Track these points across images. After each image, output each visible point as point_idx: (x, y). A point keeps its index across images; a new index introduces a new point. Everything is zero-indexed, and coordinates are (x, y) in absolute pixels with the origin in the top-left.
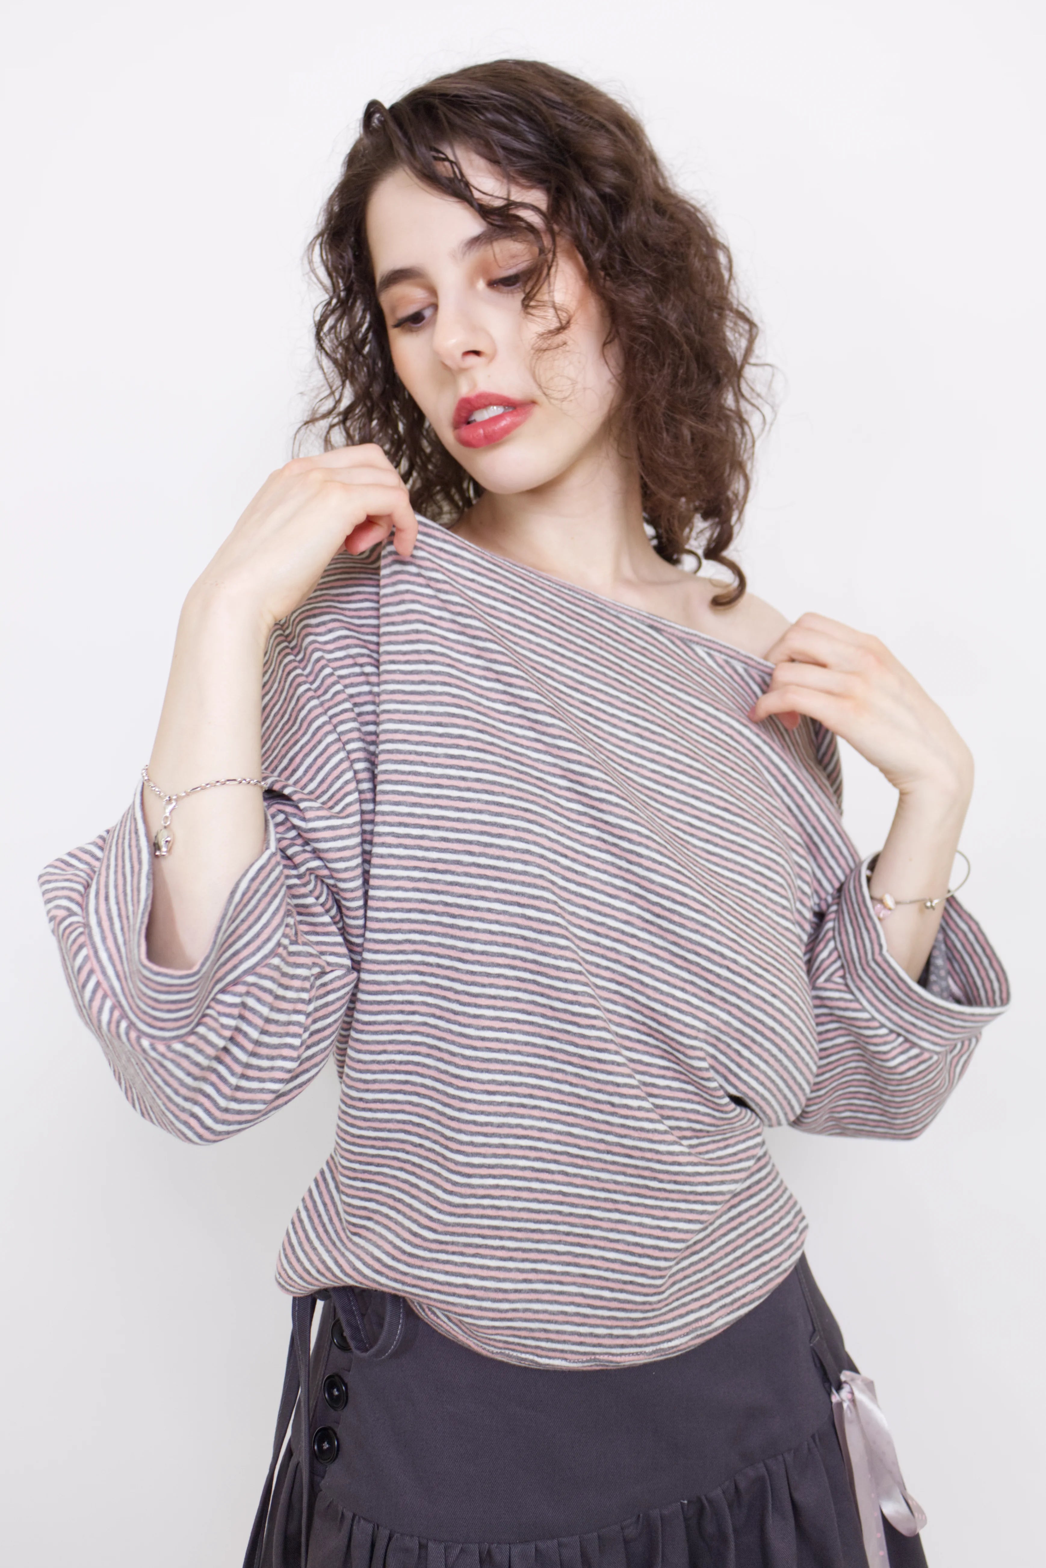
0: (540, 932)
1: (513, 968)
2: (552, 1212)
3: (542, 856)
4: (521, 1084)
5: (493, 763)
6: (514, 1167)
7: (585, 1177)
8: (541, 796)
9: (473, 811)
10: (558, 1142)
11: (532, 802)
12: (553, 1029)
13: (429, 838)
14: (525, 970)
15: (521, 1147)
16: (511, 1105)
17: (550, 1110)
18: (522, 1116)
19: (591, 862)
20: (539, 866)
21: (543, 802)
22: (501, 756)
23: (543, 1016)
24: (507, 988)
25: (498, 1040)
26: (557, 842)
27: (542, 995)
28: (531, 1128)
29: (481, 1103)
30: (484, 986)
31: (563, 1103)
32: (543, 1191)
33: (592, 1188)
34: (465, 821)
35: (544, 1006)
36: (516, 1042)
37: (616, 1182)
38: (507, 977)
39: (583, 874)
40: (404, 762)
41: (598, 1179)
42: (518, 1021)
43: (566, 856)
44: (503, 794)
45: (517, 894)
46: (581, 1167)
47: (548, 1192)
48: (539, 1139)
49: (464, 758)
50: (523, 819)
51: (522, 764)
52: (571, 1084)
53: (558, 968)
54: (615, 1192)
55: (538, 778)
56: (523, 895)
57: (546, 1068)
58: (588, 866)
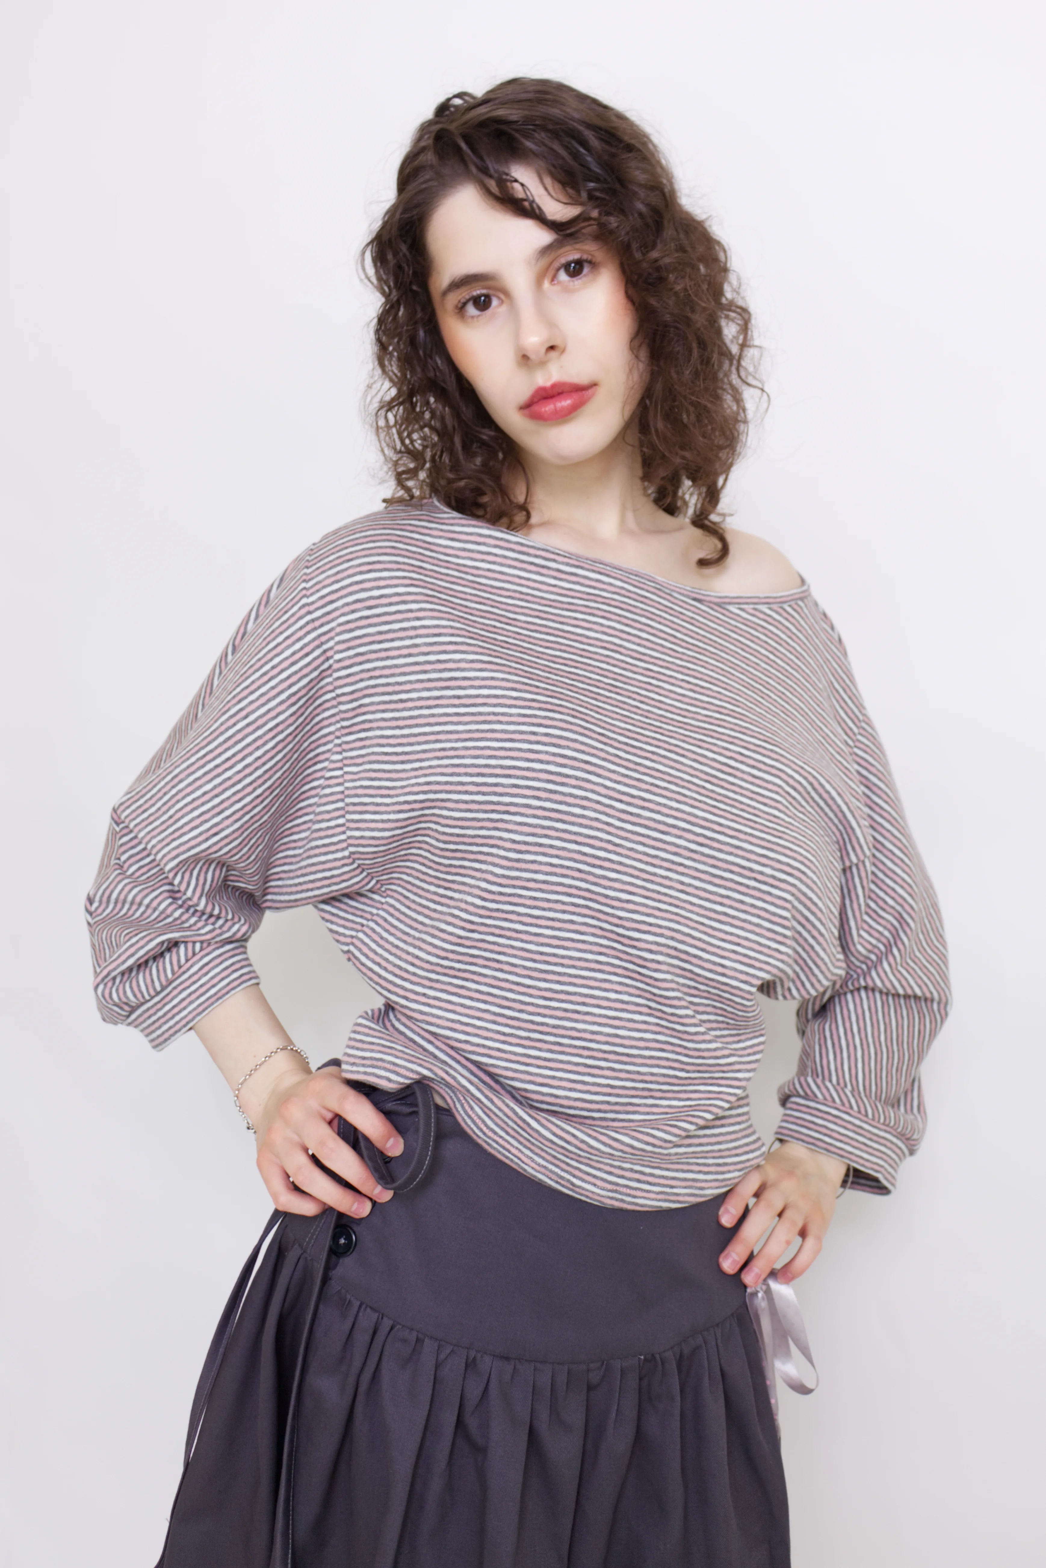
0: (594, 866)
1: (570, 895)
2: (603, 1102)
3: (598, 802)
4: (575, 994)
5: (561, 720)
6: (569, 1063)
7: (628, 1072)
8: (602, 750)
9: (541, 762)
10: (607, 1043)
11: (593, 755)
12: (601, 945)
13: (503, 785)
14: (579, 897)
15: (575, 1047)
16: (566, 1010)
17: (600, 1016)
18: (577, 1021)
19: (646, 804)
20: (595, 811)
21: (603, 755)
22: (568, 715)
23: (593, 935)
24: (564, 912)
25: (555, 955)
26: (614, 789)
27: (593, 918)
28: (585, 1031)
29: (538, 1006)
30: (544, 909)
31: (610, 1008)
32: (594, 1084)
33: (633, 1080)
34: (534, 770)
35: (595, 926)
36: (571, 958)
37: (652, 1074)
38: (564, 903)
39: (638, 816)
40: (485, 722)
41: (638, 1073)
42: (573, 940)
43: (621, 801)
44: (568, 748)
45: (575, 833)
46: (626, 1063)
47: (599, 1085)
48: (591, 1041)
49: (535, 716)
50: (583, 770)
51: (587, 722)
52: (616, 992)
53: (607, 896)
54: (651, 1082)
55: (600, 734)
56: (580, 834)
57: (595, 979)
58: (643, 808)
